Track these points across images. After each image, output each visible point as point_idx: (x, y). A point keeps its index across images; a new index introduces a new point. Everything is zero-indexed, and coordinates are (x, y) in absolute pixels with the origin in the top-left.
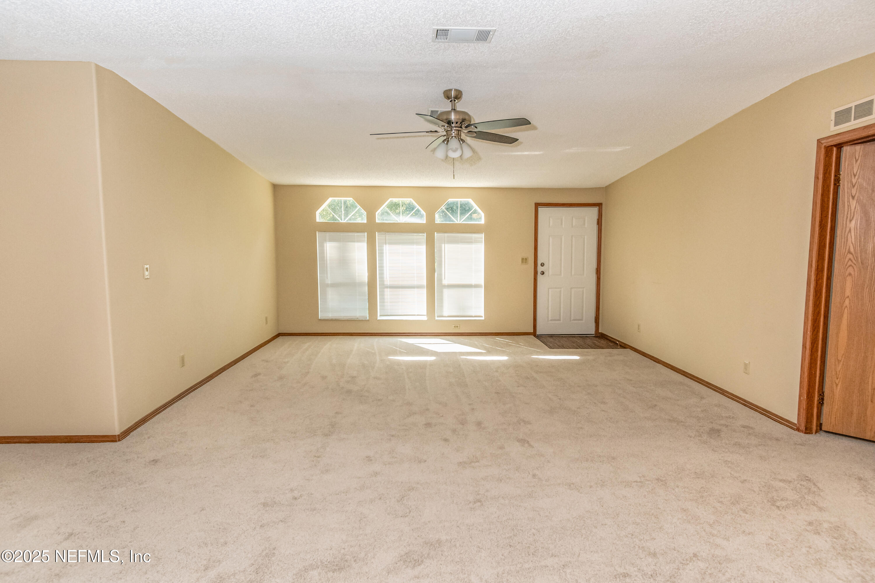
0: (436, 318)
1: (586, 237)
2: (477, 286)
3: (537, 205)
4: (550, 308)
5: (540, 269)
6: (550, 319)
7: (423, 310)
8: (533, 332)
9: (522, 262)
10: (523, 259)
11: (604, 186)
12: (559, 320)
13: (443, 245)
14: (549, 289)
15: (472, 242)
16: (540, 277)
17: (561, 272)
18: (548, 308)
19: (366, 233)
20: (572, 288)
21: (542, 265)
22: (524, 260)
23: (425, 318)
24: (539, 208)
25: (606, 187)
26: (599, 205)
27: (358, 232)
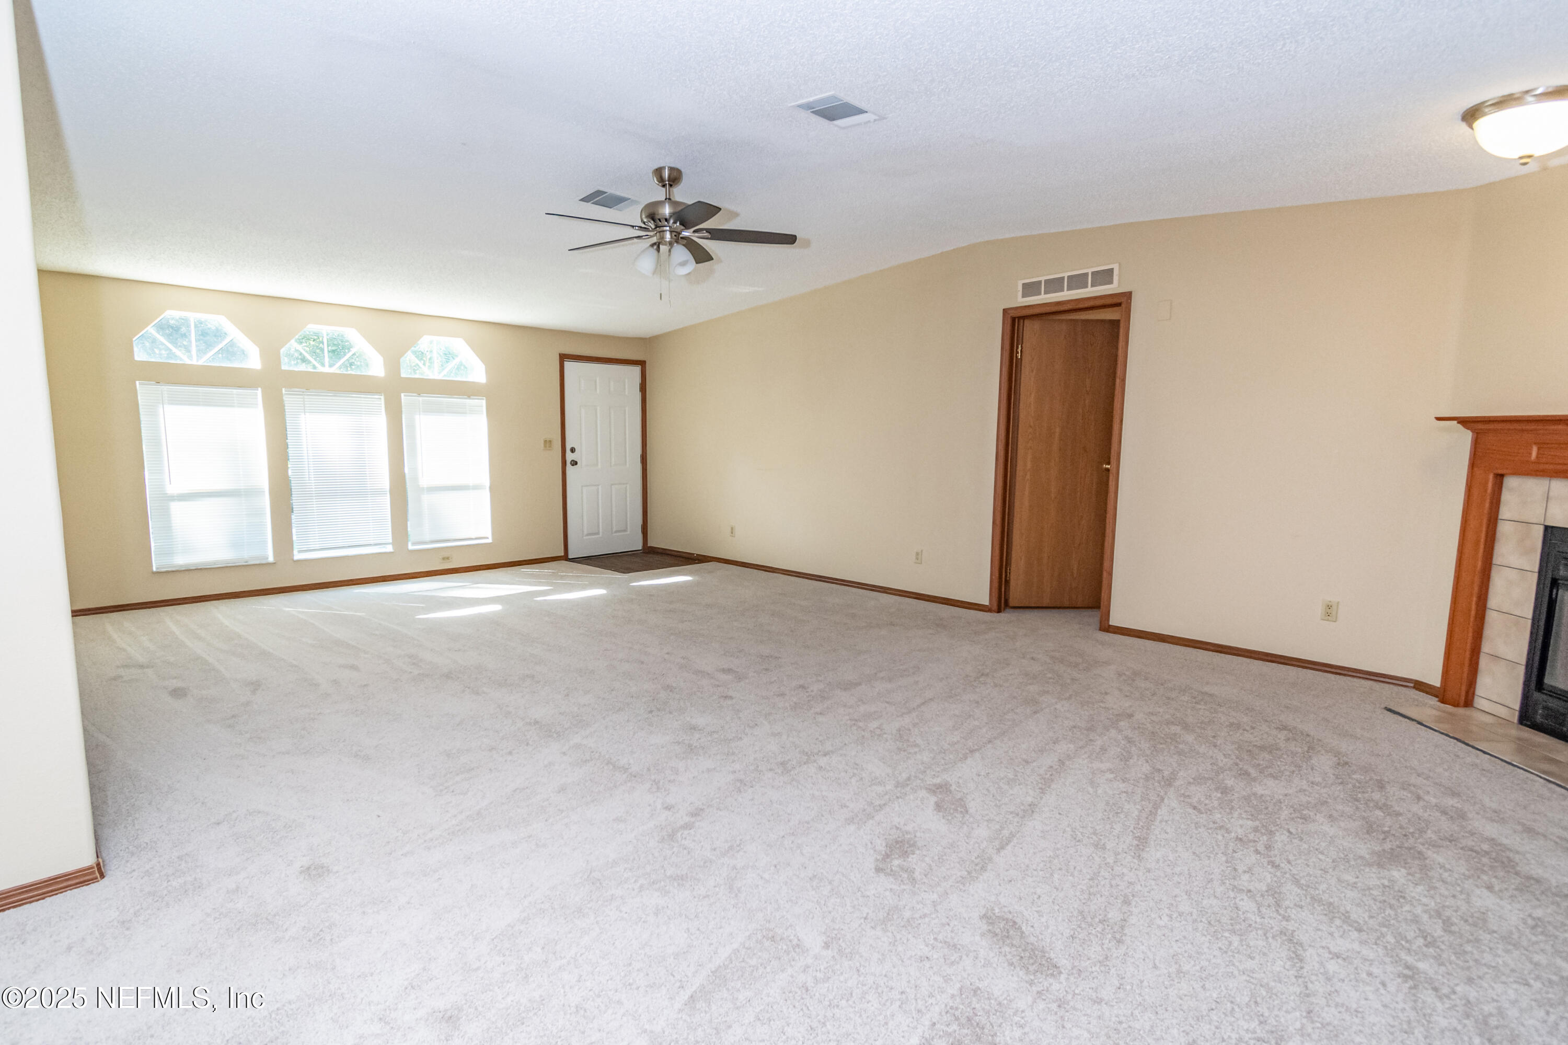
0: (411, 547)
1: (627, 409)
2: (476, 487)
3: (563, 358)
4: (585, 518)
5: (570, 456)
6: (585, 532)
7: (387, 535)
8: (563, 554)
9: (545, 446)
10: (545, 441)
11: (648, 337)
12: (598, 533)
13: (417, 417)
14: (582, 486)
15: (466, 413)
16: (570, 469)
17: (597, 460)
18: (582, 516)
19: (260, 389)
20: (613, 484)
21: (573, 450)
22: (548, 443)
23: (390, 549)
24: (565, 362)
25: (650, 338)
26: (642, 363)
27: (240, 387)
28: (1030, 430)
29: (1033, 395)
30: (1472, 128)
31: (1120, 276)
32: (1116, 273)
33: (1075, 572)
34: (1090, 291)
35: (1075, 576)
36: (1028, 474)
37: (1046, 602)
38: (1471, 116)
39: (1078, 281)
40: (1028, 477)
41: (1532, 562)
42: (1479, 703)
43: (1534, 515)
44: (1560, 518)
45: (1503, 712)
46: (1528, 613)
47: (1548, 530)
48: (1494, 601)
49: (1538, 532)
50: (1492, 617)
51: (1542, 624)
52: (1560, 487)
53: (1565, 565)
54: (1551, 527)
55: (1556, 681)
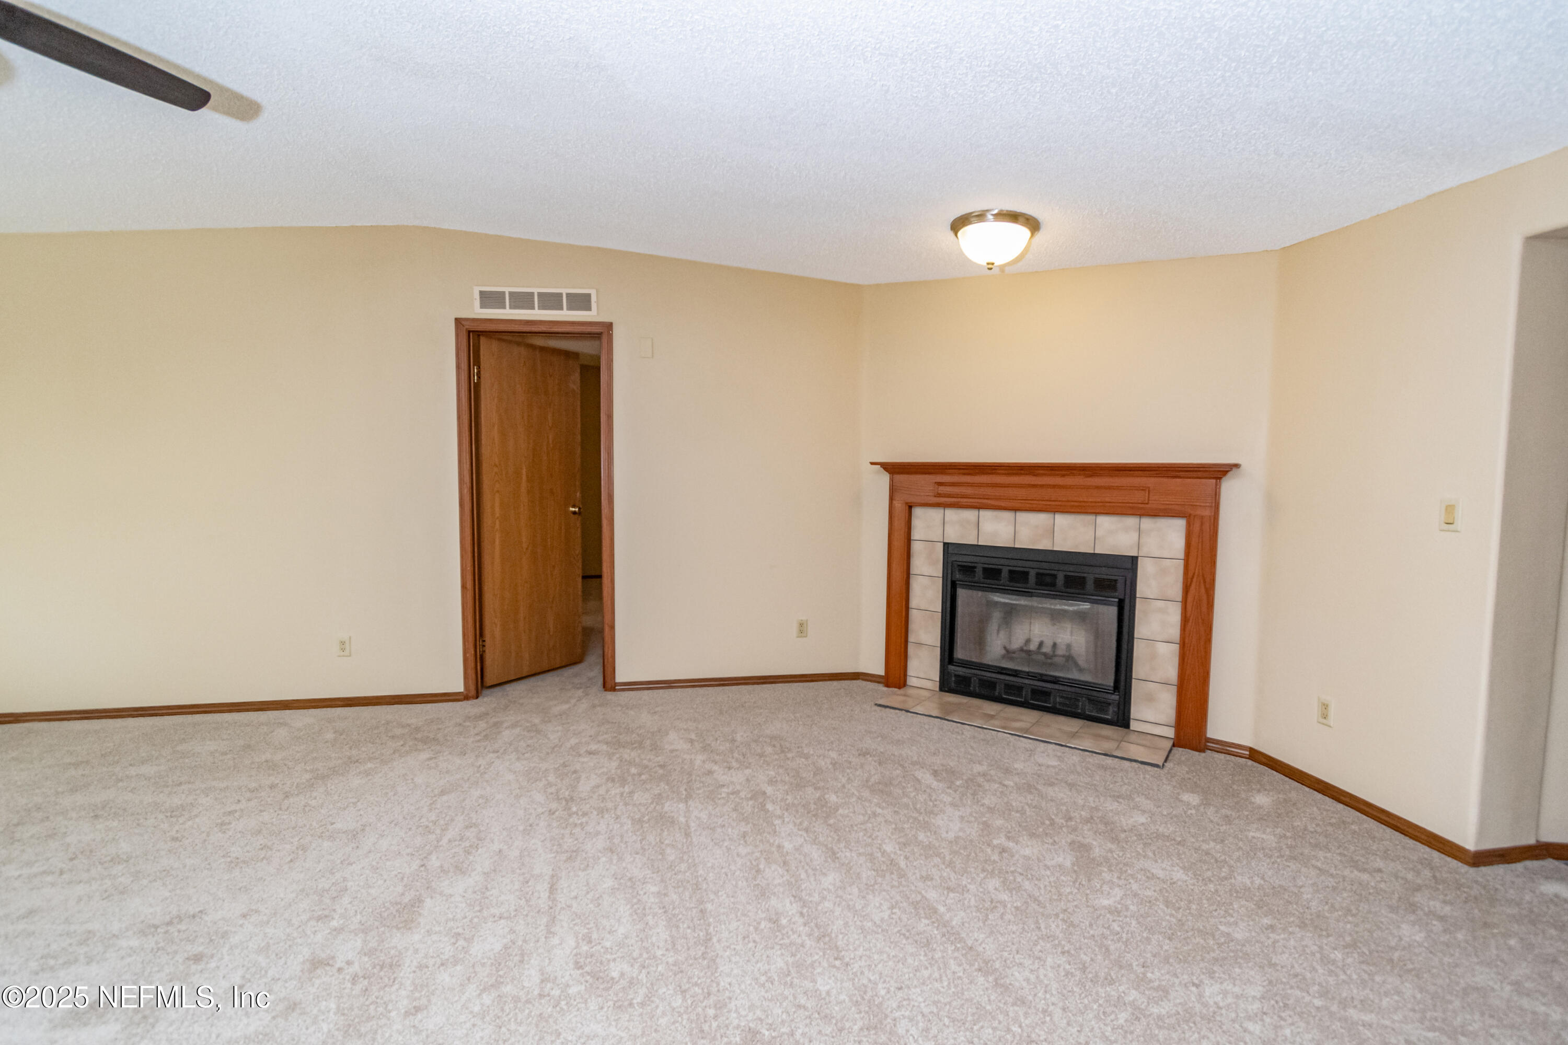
28: (496, 469)
29: (496, 427)
30: (956, 235)
31: (597, 302)
32: (594, 299)
33: (552, 630)
34: (565, 315)
35: (551, 633)
36: (497, 522)
37: (526, 671)
38: (958, 224)
39: (550, 301)
40: (497, 526)
41: (938, 570)
42: (911, 681)
43: (936, 535)
44: (954, 537)
45: (929, 685)
46: (939, 608)
47: (946, 546)
48: (914, 602)
49: (940, 547)
50: (914, 614)
51: (948, 615)
52: (951, 514)
53: (960, 570)
54: (948, 543)
55: (959, 654)
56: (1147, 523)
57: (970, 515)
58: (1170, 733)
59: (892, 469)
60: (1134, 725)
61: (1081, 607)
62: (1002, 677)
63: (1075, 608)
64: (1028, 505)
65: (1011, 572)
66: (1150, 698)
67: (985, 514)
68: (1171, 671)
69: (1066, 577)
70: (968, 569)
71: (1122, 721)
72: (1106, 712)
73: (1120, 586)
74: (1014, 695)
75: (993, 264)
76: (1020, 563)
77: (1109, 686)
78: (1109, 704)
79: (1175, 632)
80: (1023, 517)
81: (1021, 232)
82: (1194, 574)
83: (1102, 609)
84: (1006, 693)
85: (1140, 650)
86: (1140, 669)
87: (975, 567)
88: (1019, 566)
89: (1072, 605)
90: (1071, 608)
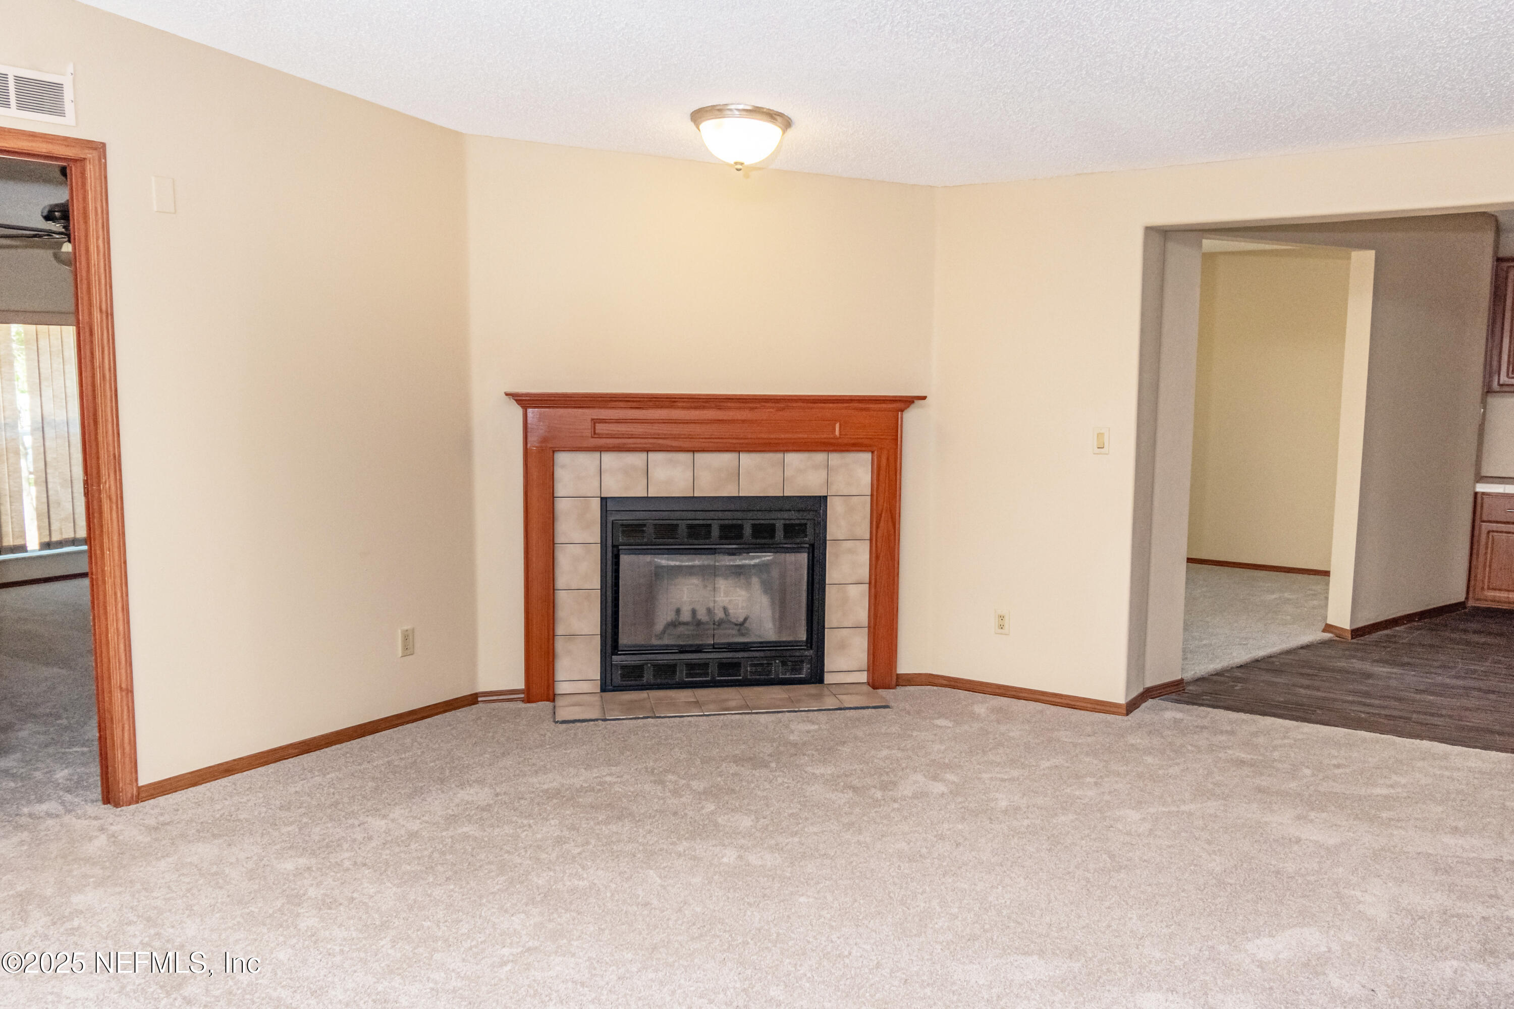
38: (699, 116)
41: (594, 535)
42: (562, 688)
43: (591, 488)
44: (615, 488)
45: (586, 687)
46: (596, 583)
47: (604, 500)
48: (562, 581)
49: (596, 504)
50: (562, 598)
51: (609, 593)
52: (609, 459)
53: (623, 532)
54: (606, 498)
55: (624, 640)
56: (835, 459)
57: (636, 459)
58: (863, 677)
59: (525, 401)
60: (828, 678)
61: (763, 559)
62: (682, 656)
63: (757, 561)
64: (711, 445)
65: (690, 527)
66: (842, 646)
67: (654, 457)
68: (861, 614)
69: (754, 526)
70: (634, 529)
71: (817, 677)
72: (799, 671)
73: (810, 530)
74: (700, 675)
75: (742, 164)
76: (700, 515)
77: (802, 641)
78: (802, 662)
79: (864, 572)
80: (703, 458)
81: (771, 131)
82: (883, 509)
83: (790, 558)
84: (688, 676)
85: (832, 596)
86: (832, 617)
87: (645, 525)
88: (700, 519)
89: (753, 558)
90: (753, 562)
